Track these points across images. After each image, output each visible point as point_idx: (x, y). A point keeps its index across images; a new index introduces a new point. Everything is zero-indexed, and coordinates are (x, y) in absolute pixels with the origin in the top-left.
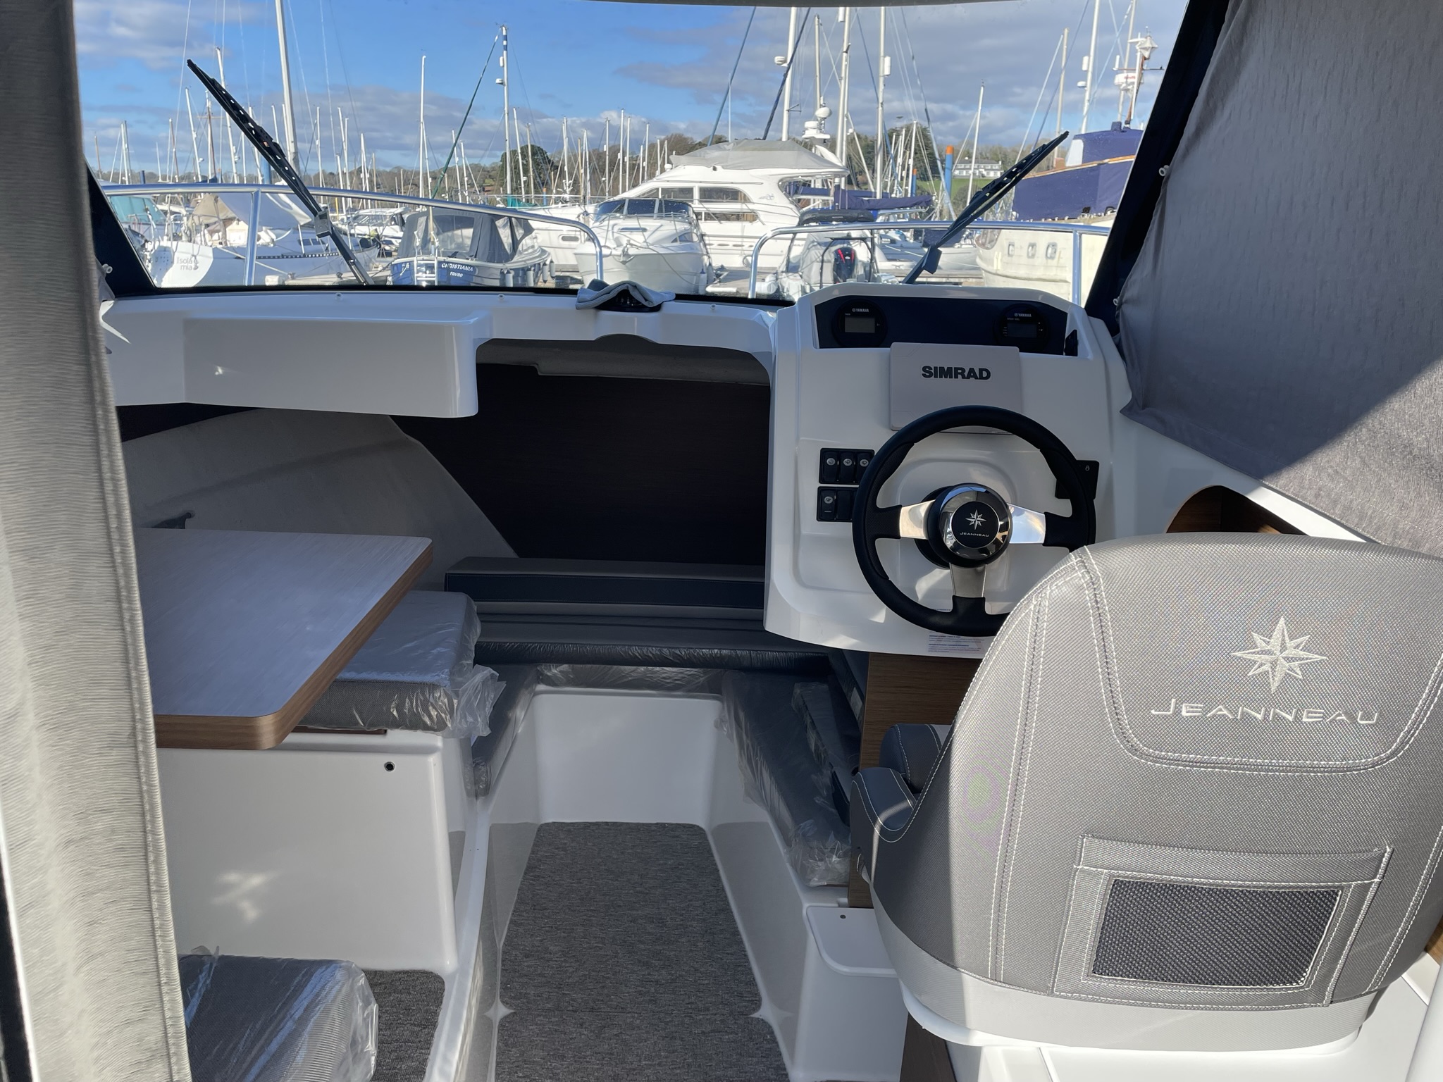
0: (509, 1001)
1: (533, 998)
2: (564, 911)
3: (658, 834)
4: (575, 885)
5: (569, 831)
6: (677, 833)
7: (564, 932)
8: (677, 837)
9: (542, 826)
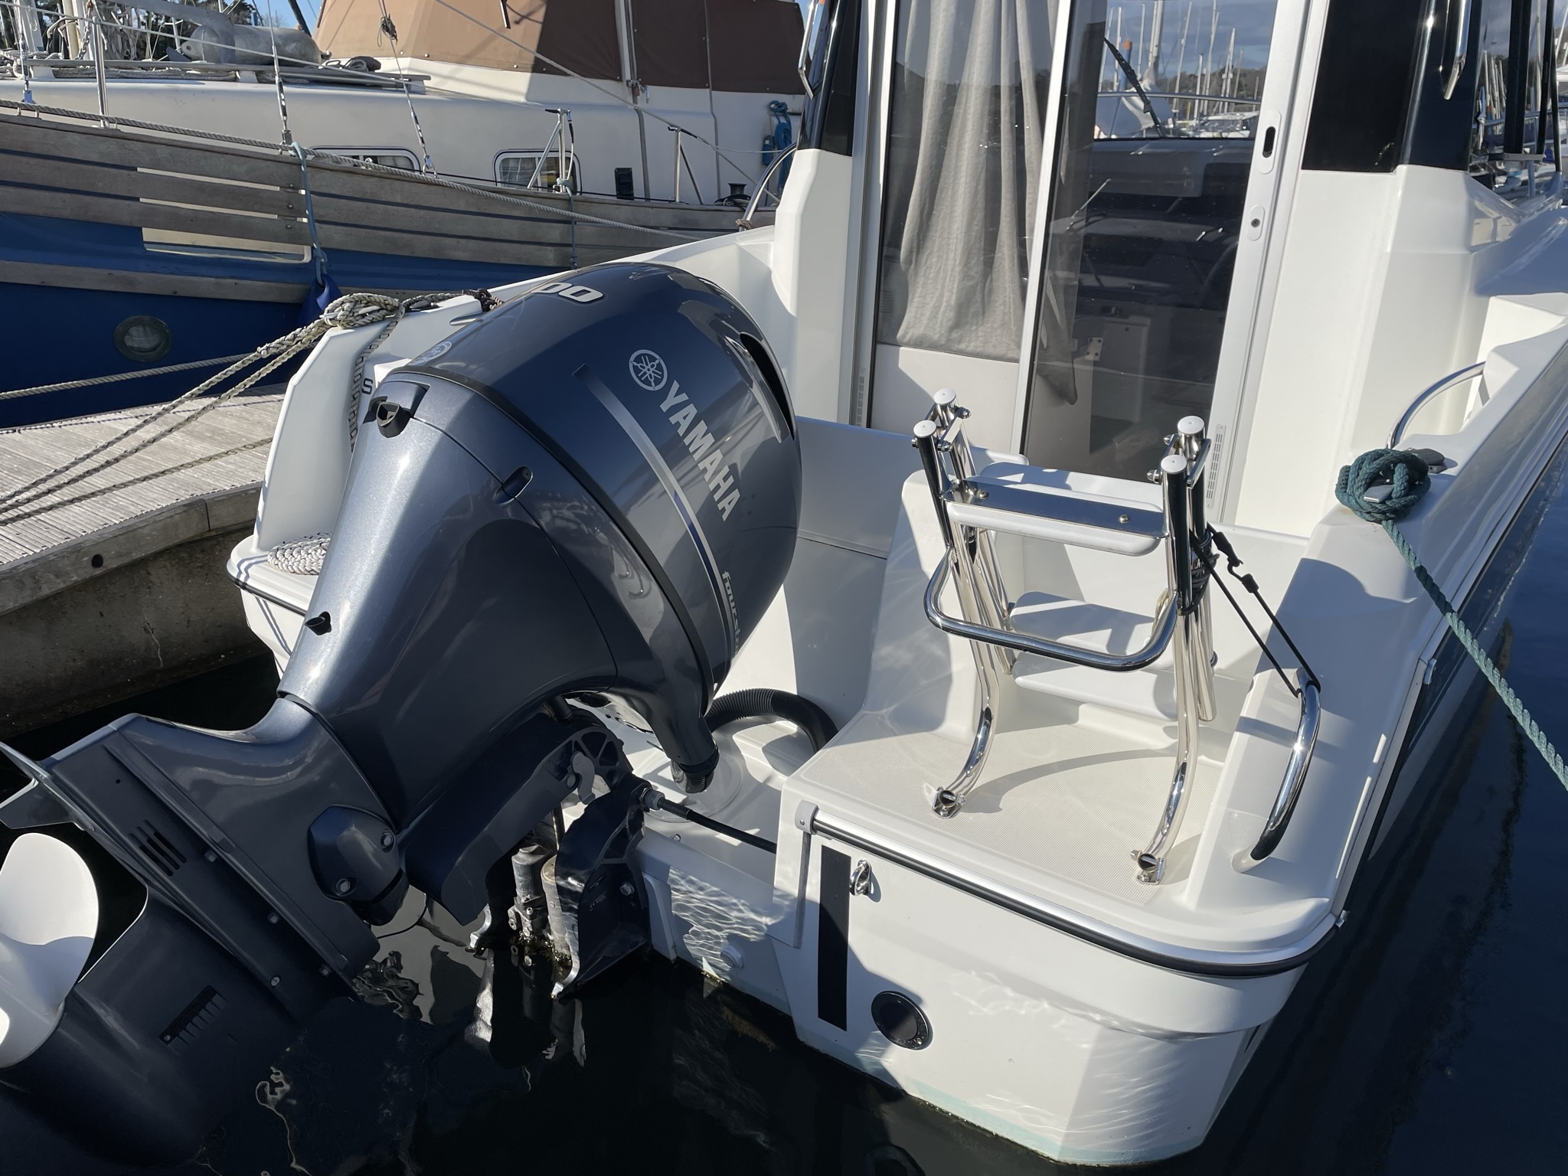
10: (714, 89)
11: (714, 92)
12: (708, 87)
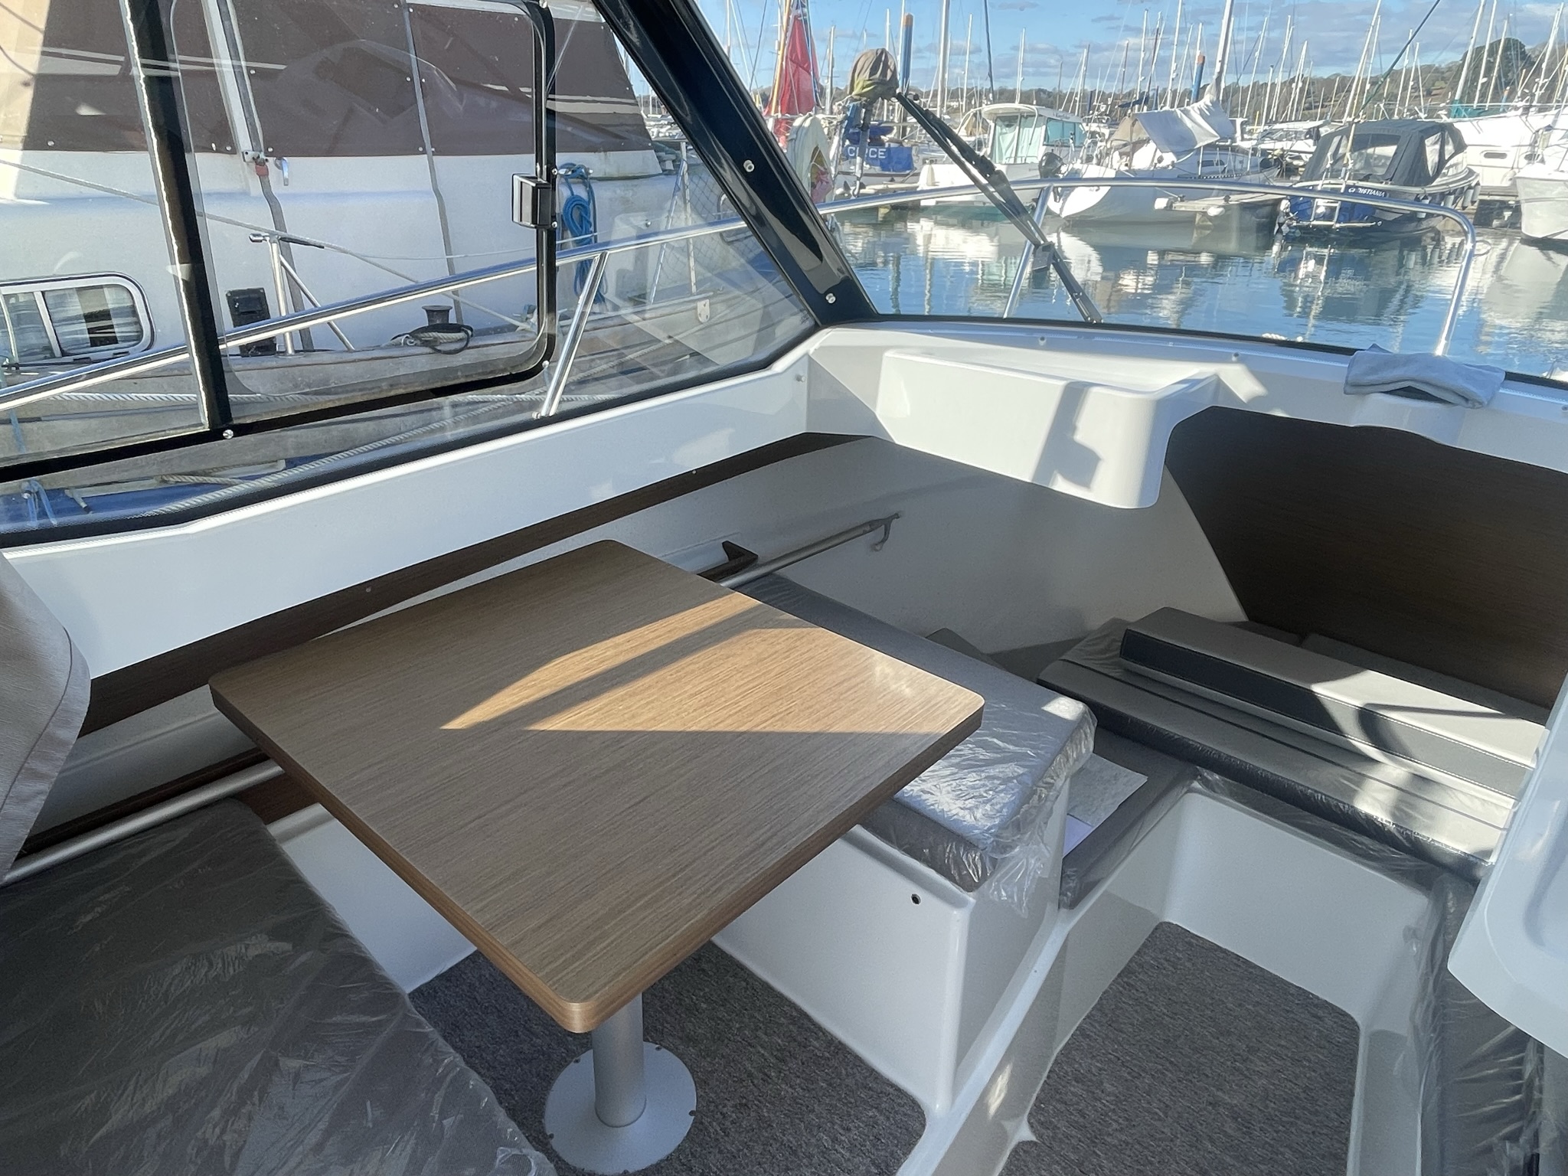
0: (1036, 1124)
1: (1060, 1136)
2: (1140, 1046)
3: (1297, 1002)
4: (1168, 1019)
5: (1190, 944)
6: (1320, 1013)
7: (1129, 1073)
8: (1319, 1018)
9: (1161, 924)
10: (436, 153)
11: (437, 159)
12: (424, 152)
